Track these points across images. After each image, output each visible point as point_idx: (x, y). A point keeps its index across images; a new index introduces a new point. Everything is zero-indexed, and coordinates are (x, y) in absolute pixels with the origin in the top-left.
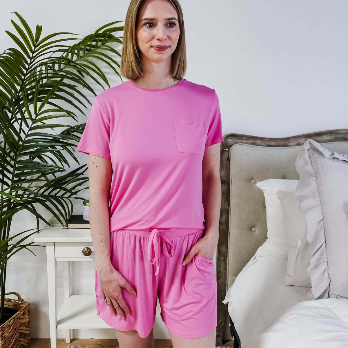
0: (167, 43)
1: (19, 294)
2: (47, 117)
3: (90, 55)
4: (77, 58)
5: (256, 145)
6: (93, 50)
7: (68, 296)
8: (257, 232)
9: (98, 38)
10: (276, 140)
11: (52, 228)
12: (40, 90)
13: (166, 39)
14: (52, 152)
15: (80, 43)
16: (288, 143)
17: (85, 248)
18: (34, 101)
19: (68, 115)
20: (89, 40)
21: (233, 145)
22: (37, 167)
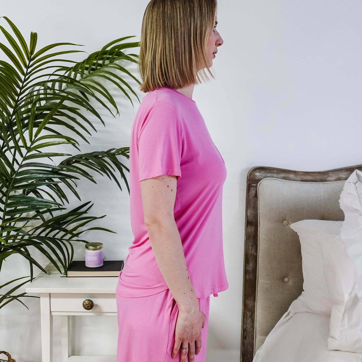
1: (9, 354)
2: (44, 145)
3: (95, 74)
4: (81, 78)
5: (290, 180)
6: (99, 69)
7: (67, 356)
8: (290, 283)
9: (105, 56)
10: (312, 174)
11: (47, 275)
12: (37, 114)
14: (49, 186)
15: (85, 61)
16: (326, 178)
17: (86, 300)
18: (30, 126)
19: (68, 142)
20: (95, 59)
21: (262, 180)
22: (31, 203)
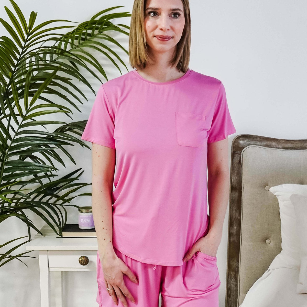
0: (170, 34)
2: (39, 113)
3: (86, 44)
4: (71, 48)
5: (272, 147)
6: (89, 39)
8: (272, 244)
9: (94, 26)
12: (31, 84)
13: (168, 29)
15: (75, 31)
17: (82, 256)
18: (25, 95)
20: (84, 28)
21: (245, 147)
22: (29, 168)
